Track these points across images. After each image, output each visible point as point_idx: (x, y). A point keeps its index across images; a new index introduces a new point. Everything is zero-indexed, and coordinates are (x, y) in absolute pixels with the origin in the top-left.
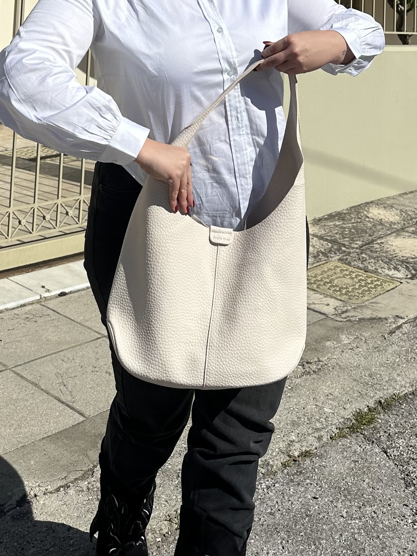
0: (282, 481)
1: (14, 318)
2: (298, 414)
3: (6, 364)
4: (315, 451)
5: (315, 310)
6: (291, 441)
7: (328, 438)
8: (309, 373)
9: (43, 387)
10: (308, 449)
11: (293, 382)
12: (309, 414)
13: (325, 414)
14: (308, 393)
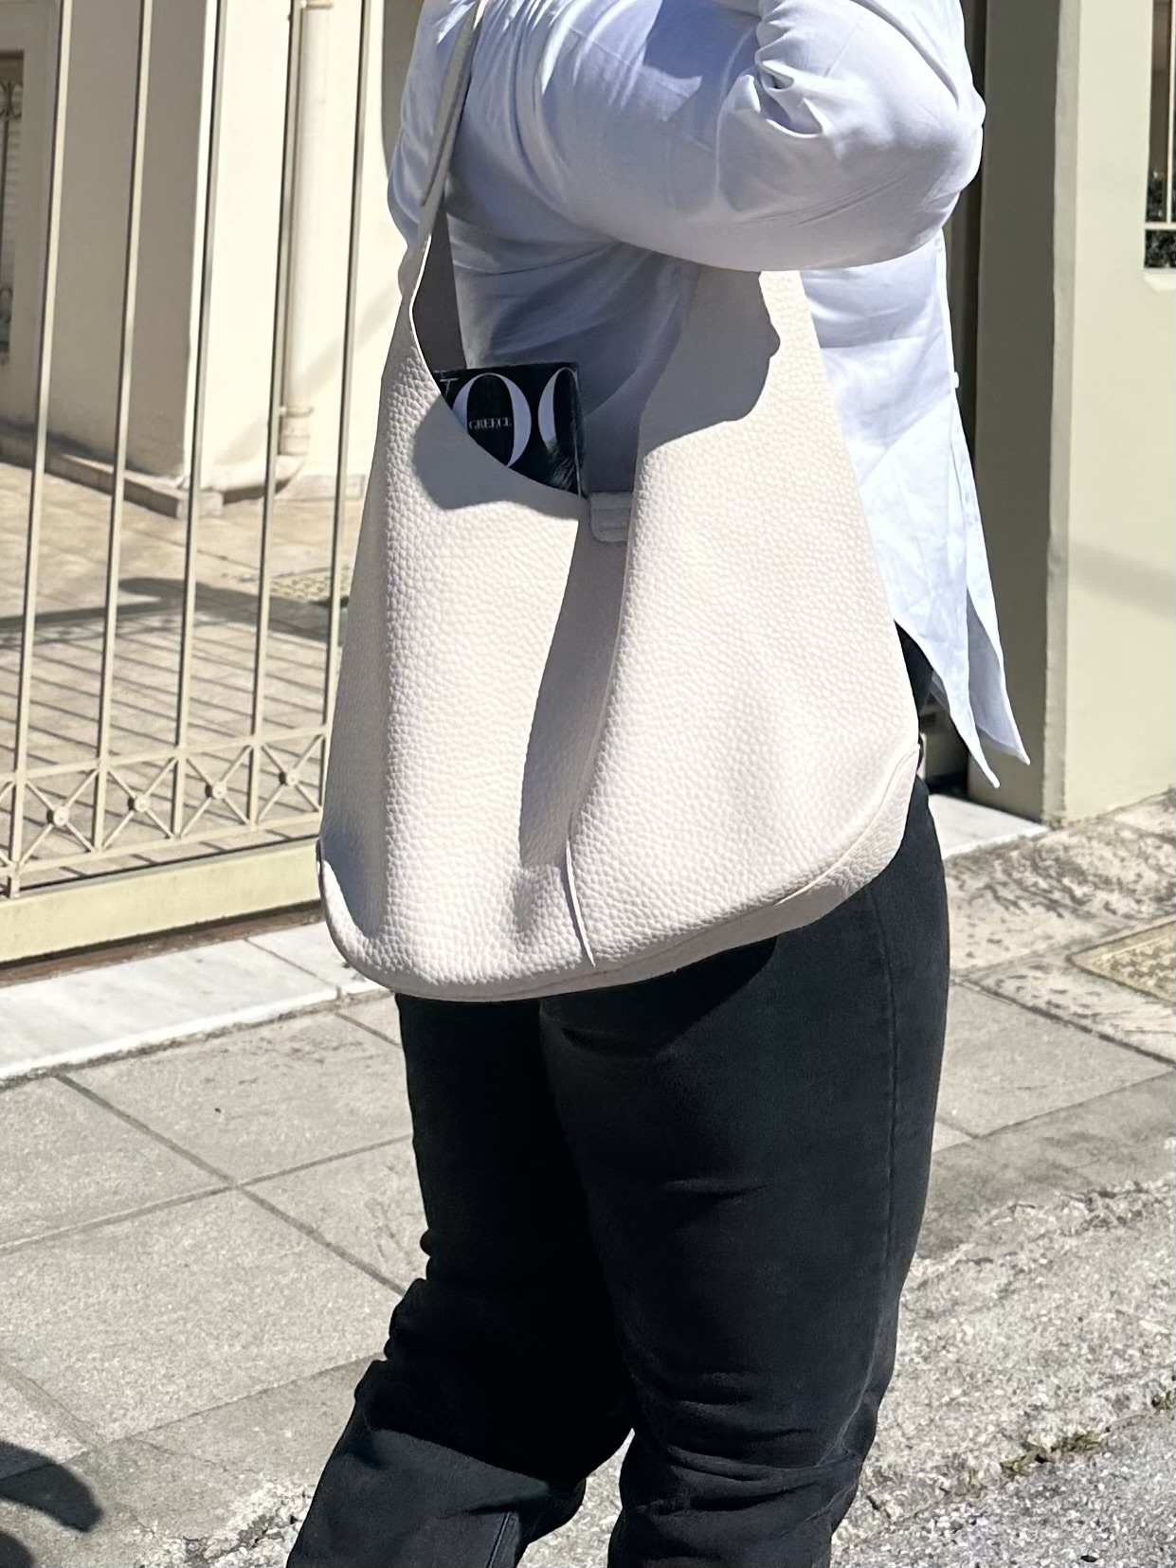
0: (998, 1511)
1: (260, 1052)
2: (1061, 1335)
3: (229, 1173)
4: (1103, 1436)
5: (1143, 1048)
6: (1036, 1408)
7: (1145, 1404)
8: (1105, 1222)
9: (329, 1238)
10: (1082, 1431)
11: (1056, 1246)
12: (1096, 1334)
13: (1141, 1335)
14: (1096, 1276)
